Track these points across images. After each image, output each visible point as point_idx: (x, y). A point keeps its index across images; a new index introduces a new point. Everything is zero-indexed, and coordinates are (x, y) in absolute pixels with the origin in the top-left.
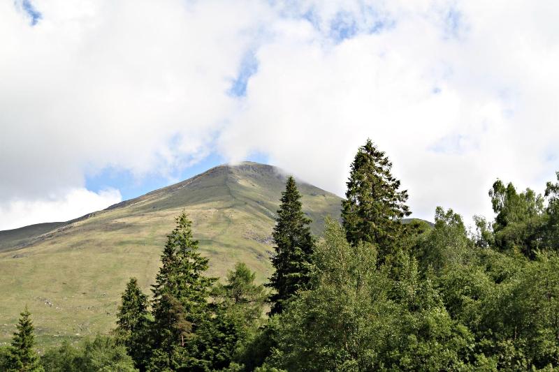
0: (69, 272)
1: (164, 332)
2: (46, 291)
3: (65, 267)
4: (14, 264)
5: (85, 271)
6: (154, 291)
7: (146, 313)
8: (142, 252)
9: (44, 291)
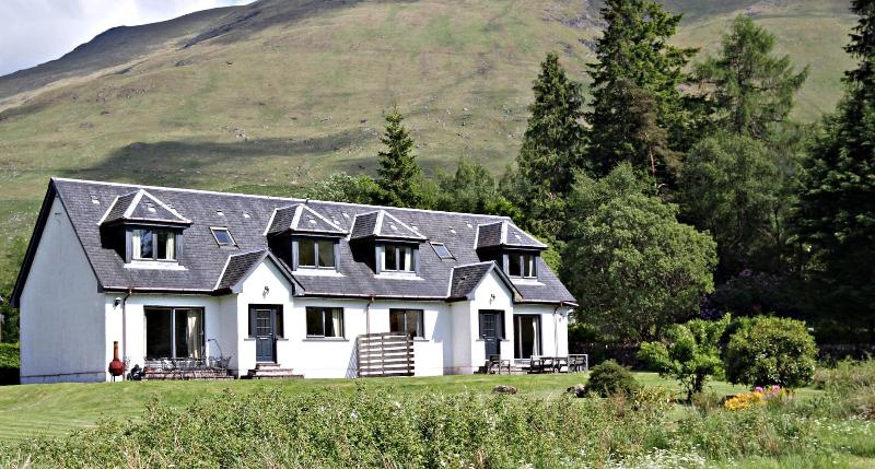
0: (266, 85)
1: (620, 147)
2: (235, 117)
3: (260, 78)
4: (181, 75)
5: (292, 84)
6: (593, 75)
7: (579, 115)
8: (379, 50)
9: (232, 117)
